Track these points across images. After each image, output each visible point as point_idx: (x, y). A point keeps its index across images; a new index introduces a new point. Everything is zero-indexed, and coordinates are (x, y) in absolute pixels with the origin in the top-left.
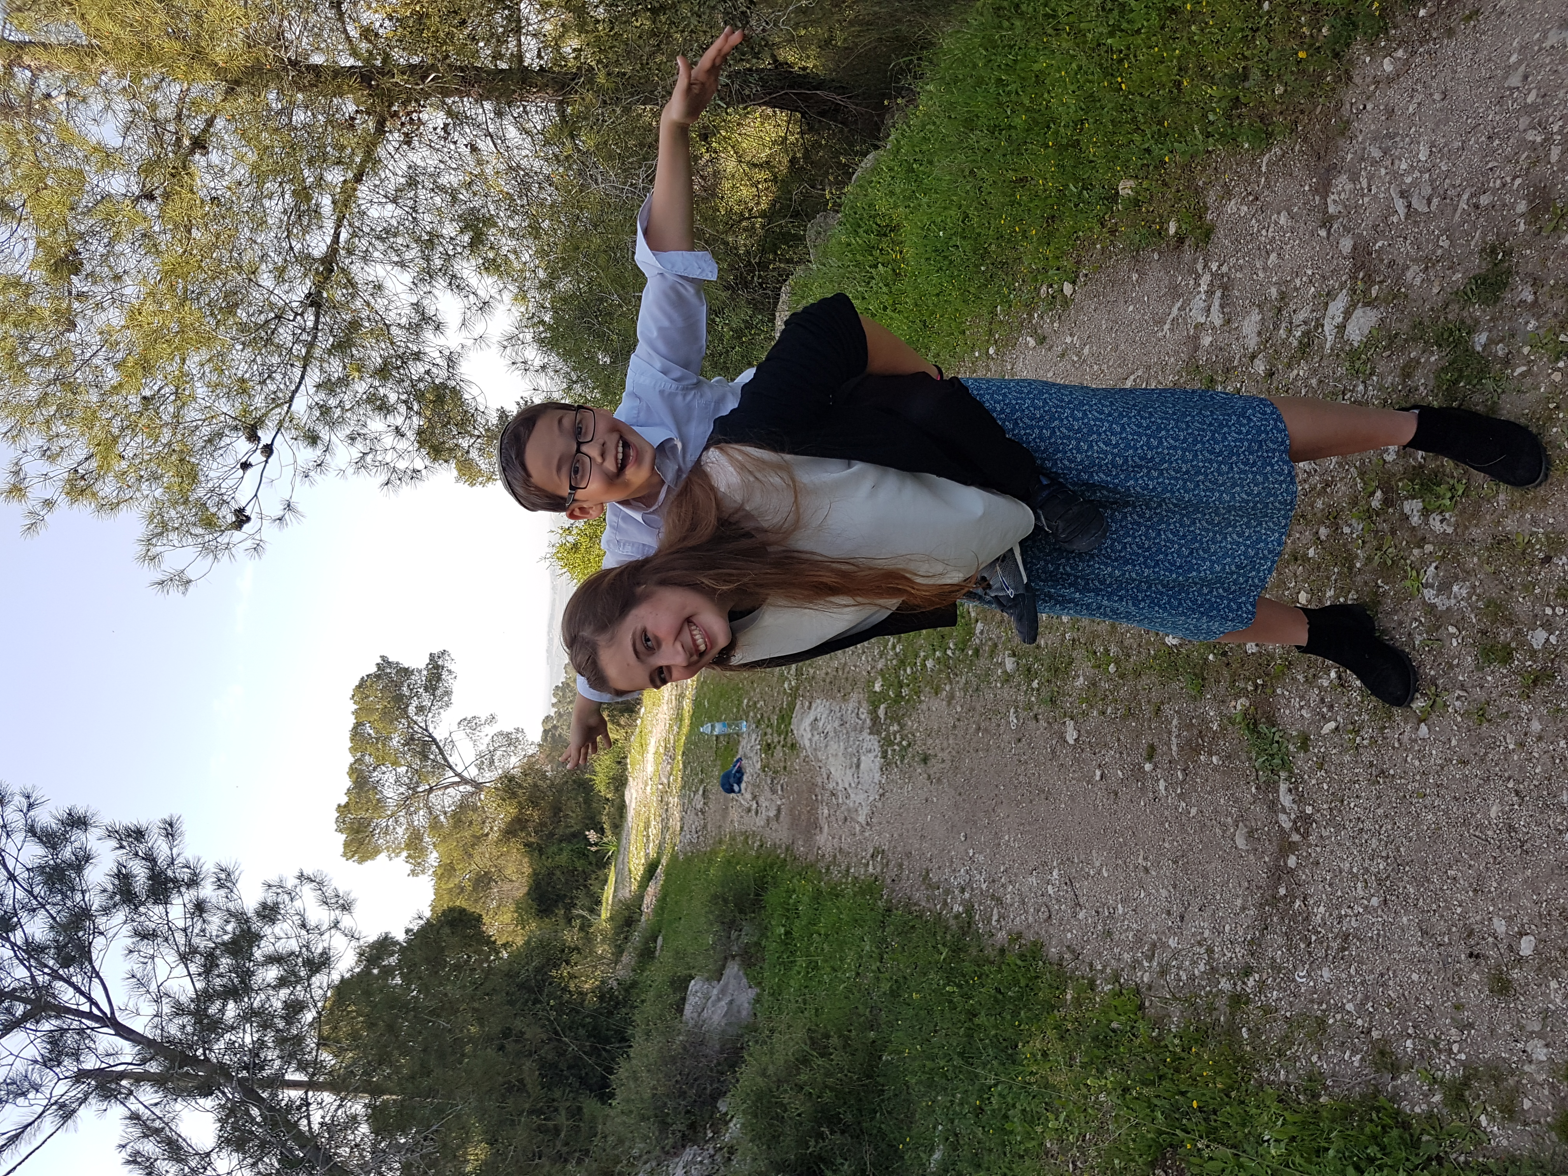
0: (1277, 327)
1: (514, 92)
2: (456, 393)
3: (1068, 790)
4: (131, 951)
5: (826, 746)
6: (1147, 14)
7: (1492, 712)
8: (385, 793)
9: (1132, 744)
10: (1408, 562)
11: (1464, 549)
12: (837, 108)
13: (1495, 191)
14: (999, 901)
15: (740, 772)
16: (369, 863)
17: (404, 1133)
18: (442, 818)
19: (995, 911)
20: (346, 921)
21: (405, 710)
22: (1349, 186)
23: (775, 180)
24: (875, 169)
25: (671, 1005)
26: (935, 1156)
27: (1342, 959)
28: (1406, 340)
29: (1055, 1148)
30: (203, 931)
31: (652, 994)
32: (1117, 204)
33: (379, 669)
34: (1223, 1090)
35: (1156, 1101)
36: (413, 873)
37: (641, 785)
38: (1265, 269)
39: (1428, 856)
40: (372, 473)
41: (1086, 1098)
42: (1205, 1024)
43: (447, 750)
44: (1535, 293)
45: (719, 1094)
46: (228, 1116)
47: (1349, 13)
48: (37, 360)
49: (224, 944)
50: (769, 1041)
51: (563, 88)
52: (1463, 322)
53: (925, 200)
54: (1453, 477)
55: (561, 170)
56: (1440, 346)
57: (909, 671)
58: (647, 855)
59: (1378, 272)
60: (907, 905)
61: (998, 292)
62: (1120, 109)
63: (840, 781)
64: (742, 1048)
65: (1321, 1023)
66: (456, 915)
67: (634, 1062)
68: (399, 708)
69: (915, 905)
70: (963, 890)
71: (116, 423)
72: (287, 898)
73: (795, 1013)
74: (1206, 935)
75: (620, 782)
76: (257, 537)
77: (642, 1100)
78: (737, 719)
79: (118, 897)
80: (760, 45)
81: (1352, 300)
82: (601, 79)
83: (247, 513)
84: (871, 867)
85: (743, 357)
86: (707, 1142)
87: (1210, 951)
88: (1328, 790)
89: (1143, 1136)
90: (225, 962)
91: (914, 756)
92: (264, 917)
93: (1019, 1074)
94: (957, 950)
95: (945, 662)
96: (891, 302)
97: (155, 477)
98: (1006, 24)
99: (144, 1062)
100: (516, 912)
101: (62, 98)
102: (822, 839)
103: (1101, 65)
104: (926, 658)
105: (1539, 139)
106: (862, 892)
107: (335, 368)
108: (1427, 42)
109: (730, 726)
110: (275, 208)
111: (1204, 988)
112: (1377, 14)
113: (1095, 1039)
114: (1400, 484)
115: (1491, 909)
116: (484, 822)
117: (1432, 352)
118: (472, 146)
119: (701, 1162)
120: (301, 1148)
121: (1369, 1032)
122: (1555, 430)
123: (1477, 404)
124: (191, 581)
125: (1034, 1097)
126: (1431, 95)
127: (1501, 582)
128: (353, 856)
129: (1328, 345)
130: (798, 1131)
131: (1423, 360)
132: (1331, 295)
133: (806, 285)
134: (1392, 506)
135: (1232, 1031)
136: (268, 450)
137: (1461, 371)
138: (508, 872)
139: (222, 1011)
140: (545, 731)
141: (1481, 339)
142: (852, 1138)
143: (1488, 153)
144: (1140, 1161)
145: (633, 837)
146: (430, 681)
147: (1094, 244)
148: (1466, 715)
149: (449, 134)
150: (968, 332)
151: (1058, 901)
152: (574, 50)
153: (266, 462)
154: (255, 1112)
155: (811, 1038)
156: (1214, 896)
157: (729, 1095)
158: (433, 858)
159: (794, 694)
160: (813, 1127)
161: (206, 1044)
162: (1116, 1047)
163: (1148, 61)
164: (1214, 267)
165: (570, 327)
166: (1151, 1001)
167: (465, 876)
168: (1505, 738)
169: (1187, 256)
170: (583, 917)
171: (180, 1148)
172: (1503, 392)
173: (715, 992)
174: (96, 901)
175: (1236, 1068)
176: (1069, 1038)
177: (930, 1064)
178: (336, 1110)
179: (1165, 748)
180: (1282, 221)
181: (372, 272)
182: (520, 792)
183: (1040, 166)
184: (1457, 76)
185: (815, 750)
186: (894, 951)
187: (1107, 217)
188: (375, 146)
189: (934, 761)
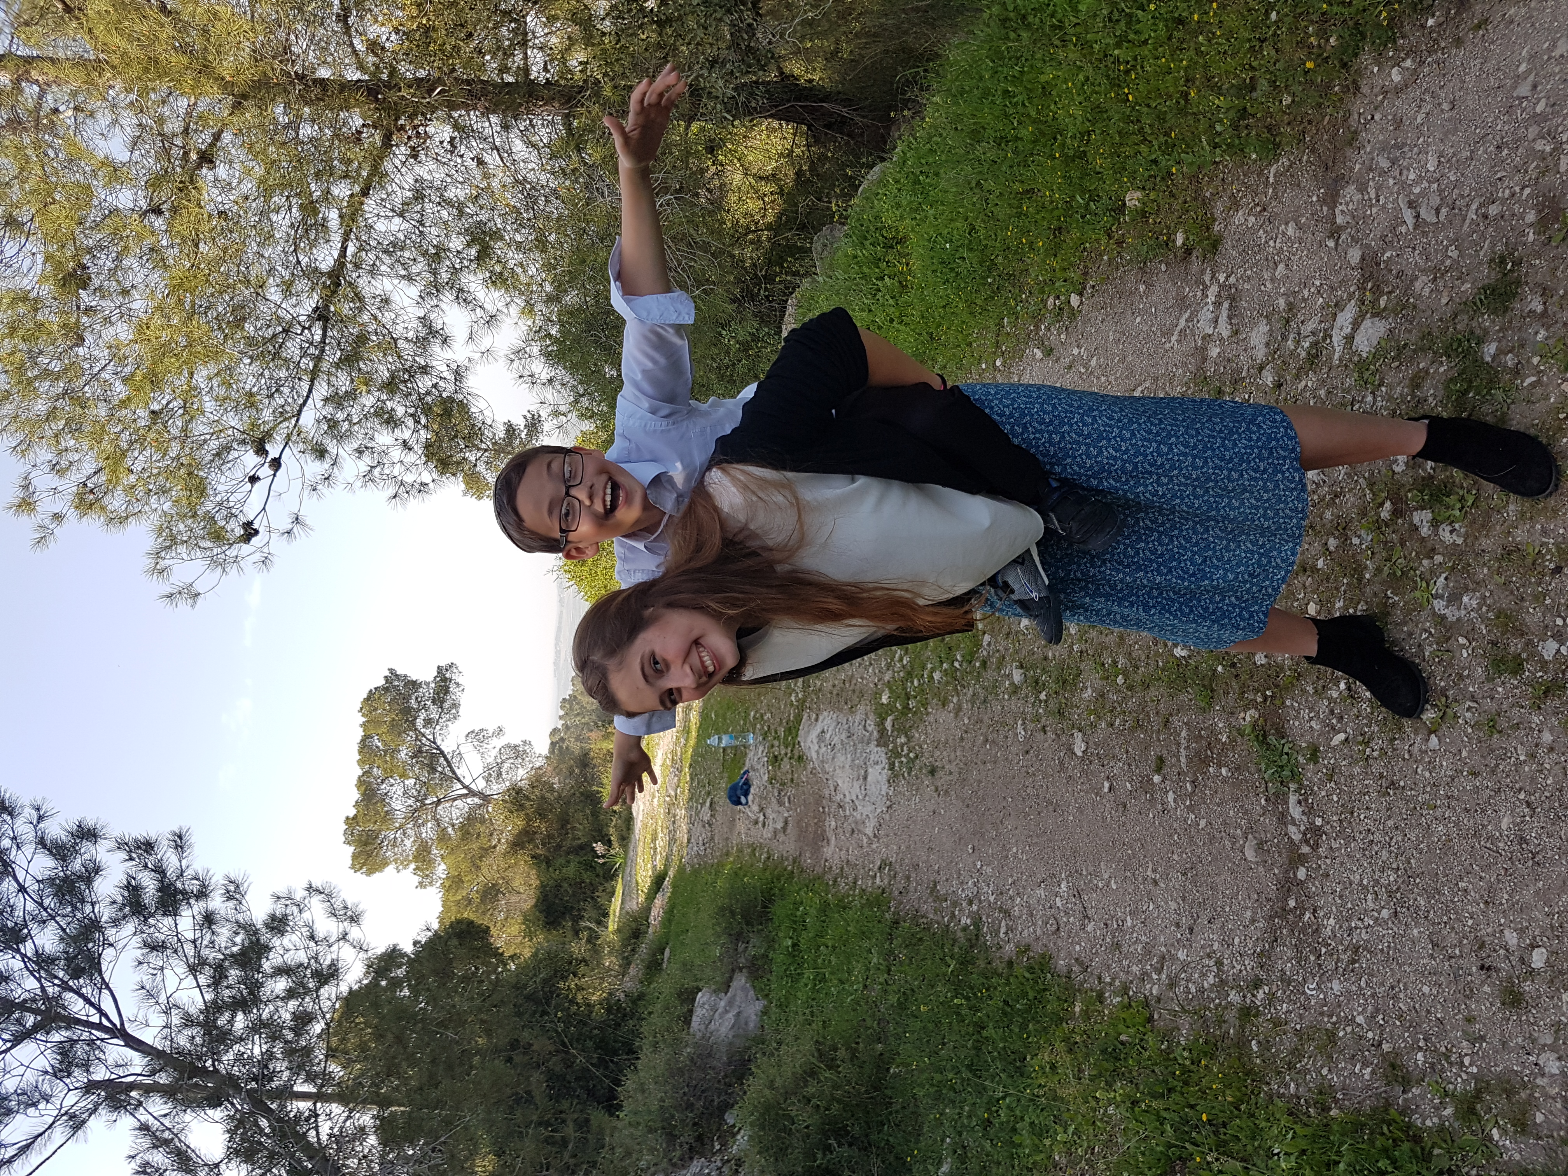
0: (1285, 338)
1: (521, 105)
2: (463, 406)
3: (1076, 802)
4: (140, 963)
5: (833, 758)
6: (1154, 24)
7: (1503, 723)
8: (393, 805)
9: (1140, 756)
10: (1418, 572)
11: (1474, 560)
12: (843, 121)
13: (1504, 201)
14: (1007, 913)
15: (747, 784)
16: (377, 876)
17: (413, 1145)
18: (450, 830)
19: (1003, 924)
20: (355, 933)
21: (413, 723)
22: (1357, 197)
23: (781, 193)
24: (882, 182)
25: (679, 1017)
26: (943, 1169)
27: (1352, 971)
28: (1414, 351)
29: (1064, 1161)
30: (212, 942)
31: (658, 1006)
32: (1124, 215)
33: (387, 682)
34: (1230, 1103)
35: (1165, 1114)
36: (421, 885)
37: (648, 797)
38: (1272, 280)
39: (1438, 868)
40: (380, 487)
41: (1094, 1110)
42: (1215, 1037)
43: (455, 762)
44: (1545, 303)
45: (727, 1106)
46: (237, 1127)
47: (1357, 24)
48: (46, 374)
49: (232, 955)
50: (776, 1053)
51: (569, 101)
52: (1472, 333)
53: (931, 212)
54: (1462, 488)
55: (568, 183)
56: (1449, 356)
57: (916, 683)
58: (654, 867)
59: (1387, 283)
60: (914, 917)
61: (1005, 304)
62: (1128, 120)
63: (847, 793)
64: (749, 1060)
65: (1332, 1035)
66: (464, 927)
67: (642, 1074)
68: (407, 720)
69: (923, 917)
70: (970, 903)
71: (125, 436)
72: (295, 910)
73: (803, 1025)
74: (1215, 948)
76: (266, 550)
77: (649, 1112)
78: (744, 731)
79: (127, 909)
80: (766, 57)
81: (1361, 311)
82: (607, 92)
83: (256, 526)
84: (878, 879)
85: (749, 370)
86: (714, 1154)
87: (1219, 963)
88: (1338, 802)
89: (1152, 1150)
90: (234, 974)
91: (921, 768)
92: (273, 929)
93: (1028, 1086)
94: (965, 962)
95: (952, 674)
96: (897, 314)
97: (164, 491)
98: (1012, 35)
99: (153, 1073)
100: (524, 924)
101: (70, 113)
102: (829, 851)
103: (1108, 76)
104: (933, 670)
105: (1548, 149)
106: (869, 904)
107: (343, 381)
108: (1436, 51)
109: (736, 738)
110: (282, 221)
111: (1213, 1001)
112: (1385, 24)
113: (1104, 1051)
114: (1410, 495)
115: (1502, 921)
116: (491, 835)
117: (1442, 362)
118: (478, 159)
120: (310, 1159)
121: (1380, 1044)
123: (1487, 415)
124: (199, 594)
125: (1042, 1110)
126: (1440, 104)
127: (1512, 592)
128: (361, 868)
129: (1337, 356)
130: (804, 1142)
131: (1432, 371)
132: (1339, 306)
133: (812, 298)
134: (1401, 516)
135: (1242, 1044)
136: (276, 464)
137: (1470, 381)
138: (515, 884)
139: (231, 1022)
140: (552, 743)
141: (1490, 349)
142: (860, 1150)
143: (1497, 163)
145: (640, 849)
146: (438, 694)
147: (1101, 255)
148: (1476, 726)
149: (456, 147)
150: (974, 345)
151: (1067, 913)
152: (581, 63)
153: (274, 475)
154: (264, 1123)
155: (818, 1050)
156: (1223, 907)
157: (736, 1107)
158: (441, 870)
159: (801, 706)
160: (820, 1140)
161: (216, 1055)
162: (1125, 1059)
163: (1156, 71)
164: (1222, 278)
165: (577, 340)
166: (1160, 1013)
167: (473, 887)
168: (1515, 749)
169: (1195, 267)
170: (590, 928)
171: (189, 1159)
172: (1513, 403)
173: (722, 1004)
174: (106, 913)
175: (1246, 1080)
176: (1078, 1050)
177: (938, 1077)
178: (345, 1122)
179: (1174, 760)
180: (1290, 232)
181: (379, 286)
182: (528, 804)
183: (1047, 178)
184: (1465, 85)
185: (822, 762)
186: (901, 963)
187: (1114, 228)
188: (381, 159)
189: (941, 773)
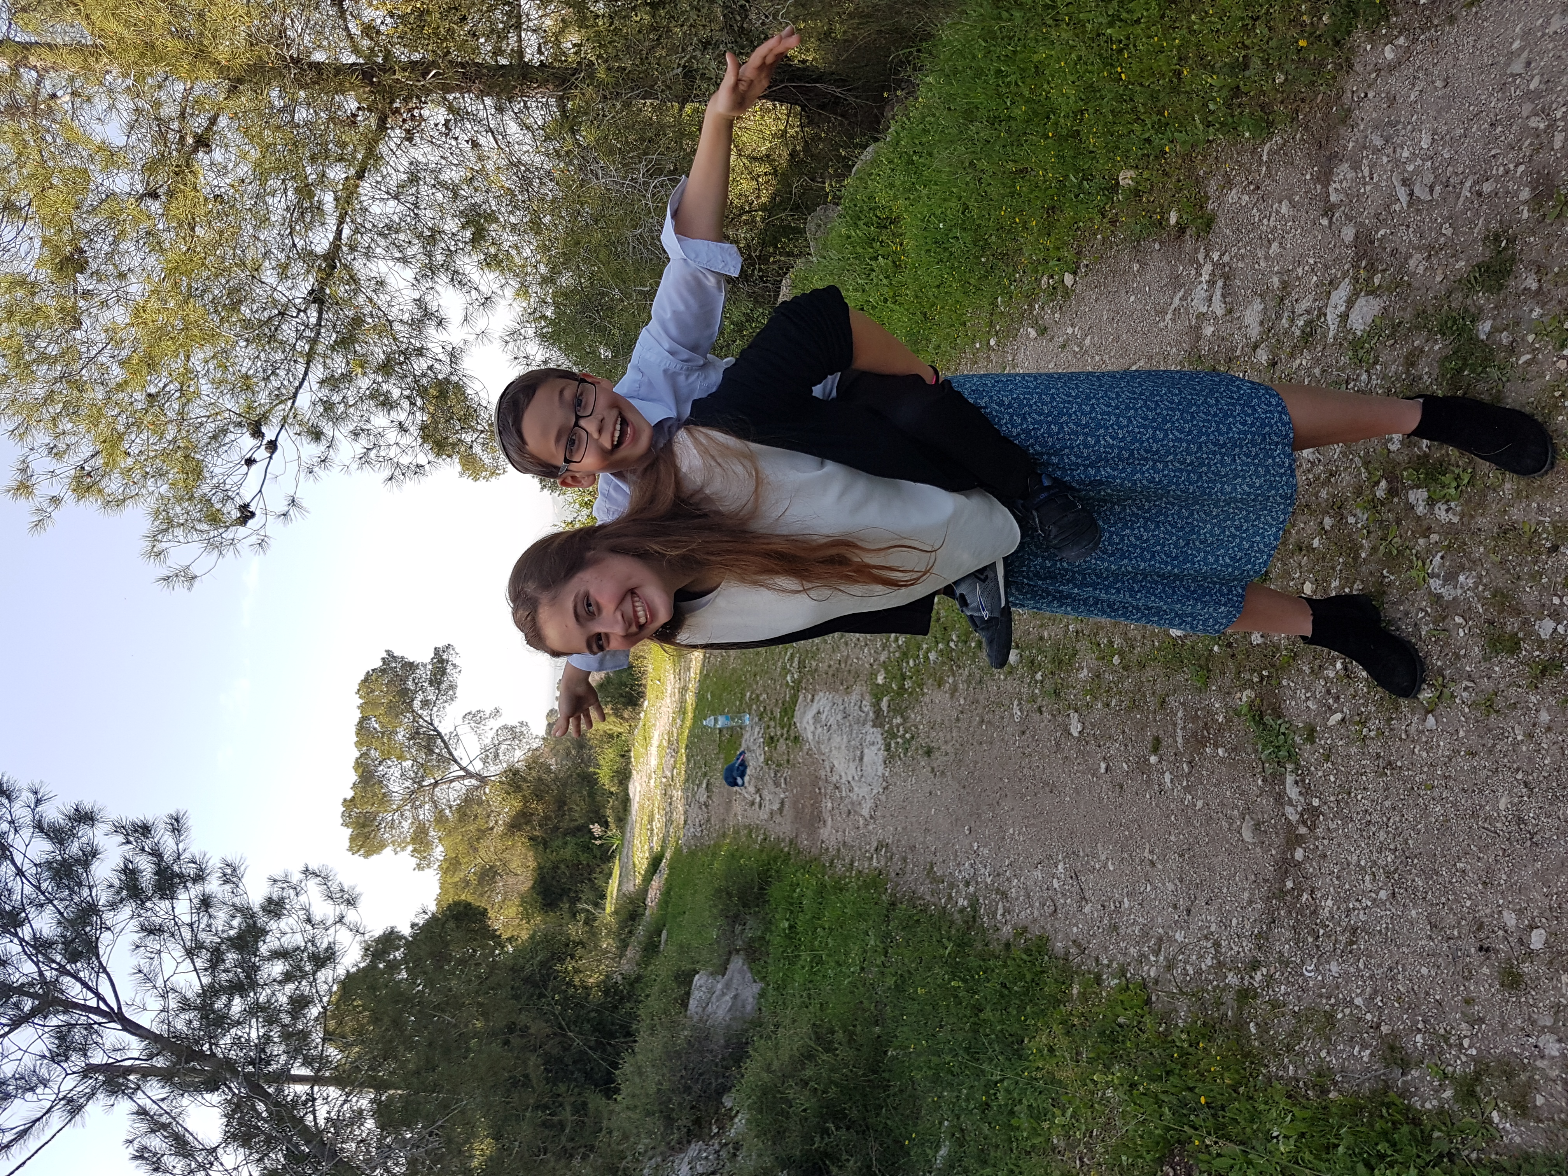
0: (1279, 317)
1: (515, 87)
2: (459, 388)
3: (1072, 783)
4: (137, 947)
5: (829, 739)
6: (1147, 3)
7: (1500, 703)
8: (391, 787)
9: (1137, 736)
10: (1414, 551)
11: (1471, 538)
12: (837, 101)
13: (1498, 178)
14: (1004, 895)
15: (743, 766)
16: (375, 857)
17: (409, 1127)
18: (447, 811)
19: (1000, 905)
20: (351, 916)
21: (410, 704)
22: (1351, 175)
23: (775, 173)
24: (875, 162)
25: (676, 999)
26: (941, 1153)
27: (1351, 952)
28: (1409, 329)
29: (1062, 1144)
30: (209, 926)
31: (656, 988)
32: (1118, 194)
33: (384, 663)
34: (1229, 1086)
35: (1163, 1097)
36: (419, 867)
37: (645, 779)
38: (1267, 258)
39: (1436, 848)
40: (376, 469)
41: (1092, 1093)
42: (1212, 1019)
43: (452, 744)
44: (1539, 281)
45: (724, 1089)
46: (234, 1111)
47: (1349, 2)
48: (44, 358)
49: (230, 939)
50: (773, 1036)
51: (563, 83)
52: (1466, 310)
53: (925, 192)
54: (1458, 466)
55: (562, 165)
56: (1444, 334)
57: (911, 663)
58: (651, 848)
59: (1381, 261)
60: (911, 899)
61: (999, 283)
62: (1120, 99)
63: (843, 774)
64: (747, 1043)
65: (1330, 1017)
66: (461, 909)
67: (639, 1057)
68: (404, 702)
69: (920, 899)
70: (967, 884)
71: (122, 419)
72: (292, 893)
73: (800, 1008)
74: (1213, 929)
75: (623, 776)
76: (262, 532)
77: (647, 1096)
78: (740, 712)
79: (124, 893)
81: (1355, 289)
82: (601, 74)
83: (252, 509)
84: (875, 860)
86: (712, 1137)
87: (1217, 945)
88: (1335, 783)
89: (1151, 1133)
90: (231, 957)
91: (917, 749)
92: (270, 912)
93: (1027, 1069)
94: (962, 944)
95: (946, 654)
96: (891, 294)
97: (160, 474)
98: (1005, 15)
99: (150, 1057)
100: (521, 905)
101: (67, 98)
102: (826, 832)
103: (1100, 55)
104: (929, 650)
105: (1542, 126)
106: (866, 886)
107: (339, 364)
108: (1429, 29)
109: (733, 719)
110: (278, 204)
111: (1211, 983)
113: (1102, 1034)
114: (1405, 474)
115: (1501, 901)
116: (489, 816)
117: (1436, 340)
118: (473, 141)
119: (706, 1158)
120: (307, 1143)
121: (1378, 1026)
122: (1560, 418)
123: (1482, 393)
124: (196, 577)
125: (1040, 1093)
126: (1433, 82)
127: (1508, 571)
128: (359, 850)
129: (1331, 334)
130: (802, 1125)
131: (1426, 349)
132: (1333, 284)
133: (806, 278)
134: (1397, 495)
135: (1240, 1026)
136: (272, 446)
137: (1465, 359)
138: (513, 866)
139: (228, 1005)
141: (1485, 327)
142: (857, 1133)
143: (1491, 140)
144: (1148, 1157)
145: (637, 831)
146: (435, 675)
147: (1095, 234)
148: (1474, 705)
149: (450, 130)
150: (968, 324)
151: (1064, 895)
152: (574, 45)
153: (271, 458)
154: (261, 1107)
155: (816, 1033)
156: (1220, 889)
157: (734, 1090)
158: (439, 851)
159: (797, 687)
160: (818, 1123)
161: (213, 1039)
162: (1123, 1042)
163: (1148, 50)
164: (1215, 256)
165: (572, 322)
166: (1158, 995)
167: (470, 870)
168: (1513, 728)
169: (1188, 246)
170: (588, 911)
171: (187, 1143)
172: (1508, 380)
173: (719, 986)
174: (103, 897)
175: (1244, 1063)
176: (1076, 1033)
177: (935, 1060)
178: (342, 1105)
179: (1170, 741)
180: (1284, 209)
181: (374, 268)
182: (525, 785)
183: (1040, 157)
184: (1459, 63)
185: (818, 742)
186: (898, 945)
187: (1107, 208)
188: (377, 142)
189: (937, 754)
